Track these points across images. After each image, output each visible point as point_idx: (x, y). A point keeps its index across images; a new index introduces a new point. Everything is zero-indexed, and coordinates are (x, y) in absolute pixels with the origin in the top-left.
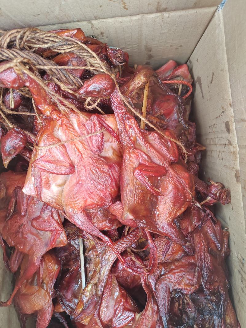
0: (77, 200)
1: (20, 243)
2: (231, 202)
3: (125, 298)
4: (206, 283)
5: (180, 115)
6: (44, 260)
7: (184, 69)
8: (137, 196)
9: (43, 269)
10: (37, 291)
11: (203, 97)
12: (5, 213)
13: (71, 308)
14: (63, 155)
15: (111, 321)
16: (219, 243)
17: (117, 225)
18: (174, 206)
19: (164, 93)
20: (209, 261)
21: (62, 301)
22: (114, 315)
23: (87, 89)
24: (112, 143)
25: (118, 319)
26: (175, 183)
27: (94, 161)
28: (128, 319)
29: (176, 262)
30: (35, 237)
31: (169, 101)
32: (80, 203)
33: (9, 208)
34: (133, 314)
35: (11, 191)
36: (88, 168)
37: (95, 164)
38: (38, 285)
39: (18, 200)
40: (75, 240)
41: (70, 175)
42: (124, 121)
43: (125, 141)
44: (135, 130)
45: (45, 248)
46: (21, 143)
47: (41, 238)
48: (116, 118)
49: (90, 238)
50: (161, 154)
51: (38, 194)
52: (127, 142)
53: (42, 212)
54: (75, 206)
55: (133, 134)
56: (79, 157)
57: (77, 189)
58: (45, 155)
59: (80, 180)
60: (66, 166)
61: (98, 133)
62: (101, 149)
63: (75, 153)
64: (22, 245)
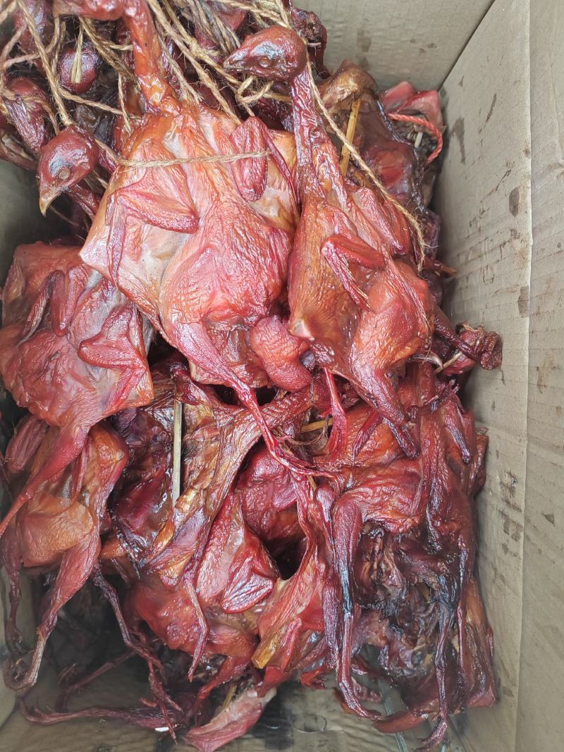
0: (195, 291)
1: (43, 398)
2: (502, 367)
3: (257, 549)
4: (435, 517)
5: (415, 184)
6: (93, 441)
7: (431, 98)
8: (322, 293)
9: (88, 460)
10: (68, 508)
11: (463, 160)
12: (17, 332)
13: (141, 547)
14: (179, 187)
15: (219, 597)
16: (467, 447)
17: (262, 380)
18: (392, 335)
19: (387, 136)
20: (445, 475)
21: (122, 532)
22: (229, 584)
23: (249, 51)
24: (280, 191)
25: (237, 593)
26: (398, 290)
27: (242, 212)
28: (258, 593)
29: (378, 468)
30: (80, 385)
31: (395, 152)
32: (201, 300)
33: (30, 318)
34: (271, 583)
35: (38, 281)
36: (229, 222)
37: (243, 217)
38: (70, 496)
39: (54, 298)
40: (164, 408)
41: (188, 236)
42: (312, 144)
43: (308, 186)
44: (332, 167)
45: (100, 411)
46: (86, 160)
47: (94, 387)
48: (296, 137)
49: (202, 399)
50: (376, 230)
51: (113, 266)
52: (312, 189)
53: (106, 325)
54: (188, 306)
55: (327, 176)
56: (212, 199)
57: (198, 265)
58: (141, 181)
59: (208, 246)
60: (182, 212)
61: (257, 156)
62: (258, 190)
63: (205, 189)
64: (48, 402)
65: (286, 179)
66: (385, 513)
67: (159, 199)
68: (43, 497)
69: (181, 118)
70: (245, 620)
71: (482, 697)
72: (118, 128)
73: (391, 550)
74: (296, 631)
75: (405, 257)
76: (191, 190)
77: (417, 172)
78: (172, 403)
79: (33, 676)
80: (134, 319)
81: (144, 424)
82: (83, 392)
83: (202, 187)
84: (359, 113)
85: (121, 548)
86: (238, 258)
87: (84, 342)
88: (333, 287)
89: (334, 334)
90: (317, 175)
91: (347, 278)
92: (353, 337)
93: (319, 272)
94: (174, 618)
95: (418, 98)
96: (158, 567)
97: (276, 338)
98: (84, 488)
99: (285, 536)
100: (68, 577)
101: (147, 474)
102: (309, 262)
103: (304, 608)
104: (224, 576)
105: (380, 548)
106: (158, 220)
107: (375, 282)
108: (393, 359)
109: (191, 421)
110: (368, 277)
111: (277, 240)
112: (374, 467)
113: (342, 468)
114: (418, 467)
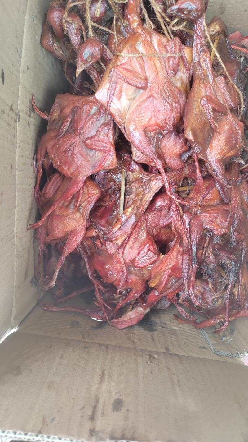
0: (143, 116)
1: (66, 163)
3: (151, 241)
4: (235, 231)
5: (240, 80)
6: (86, 184)
8: (199, 121)
9: (83, 193)
10: (73, 213)
12: (55, 134)
13: (104, 232)
14: (141, 67)
15: (133, 261)
18: (227, 144)
19: (229, 56)
20: (240, 214)
21: (95, 225)
22: (138, 255)
23: (180, 6)
24: (183, 74)
25: (142, 259)
26: (231, 125)
27: (167, 81)
28: (151, 260)
29: (212, 207)
30: (83, 158)
32: (145, 120)
33: (63, 127)
34: (157, 256)
35: (67, 111)
36: (162, 85)
37: (168, 84)
38: (74, 208)
39: (75, 118)
40: (117, 173)
41: (142, 91)
42: (200, 52)
43: (197, 72)
44: (208, 64)
45: (91, 170)
46: (99, 53)
47: (90, 160)
48: (194, 48)
49: (137, 169)
50: (224, 96)
51: (109, 101)
52: (199, 74)
53: (98, 131)
54: (139, 123)
55: (205, 68)
56: (155, 74)
57: (146, 104)
58: (125, 63)
59: (151, 96)
60: (142, 79)
61: (176, 55)
62: (175, 72)
63: (152, 69)
64: (67, 166)
65: (187, 69)
66: (213, 225)
67: (133, 72)
68: (61, 208)
69: (145, 35)
70: (142, 273)
71: (246, 311)
72: (110, 40)
73: (211, 247)
74: (168, 275)
75: (235, 111)
76: (146, 69)
77: (241, 75)
78: (121, 172)
79: (53, 283)
80: (111, 129)
81: (107, 181)
82: (84, 162)
83: (151, 68)
84: (218, 43)
85: (95, 232)
86: (164, 102)
87: (87, 138)
88: (204, 119)
89: (202, 140)
90: (201, 67)
91: (210, 115)
92: (209, 144)
93: (199, 111)
94: (112, 269)
95: (244, 39)
96: (113, 239)
97: (173, 144)
98: (80, 205)
99: (162, 240)
100: (71, 242)
101: (106, 203)
102: (195, 106)
103: (172, 266)
104: (136, 252)
105: (207, 245)
106: (131, 81)
107: (221, 120)
108: (225, 156)
109: (129, 180)
110: (218, 117)
111: (181, 97)
112: (209, 206)
113: (196, 205)
114: (229, 208)
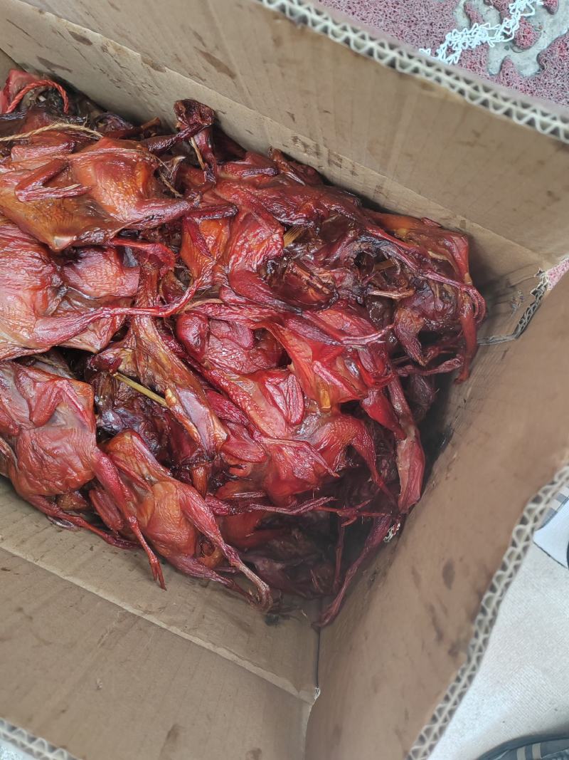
1: (64, 472)
6: (109, 452)
8: (48, 214)
9: (124, 462)
10: (154, 497)
11: (70, 71)
15: (288, 422)
16: (265, 168)
18: (118, 180)
21: (187, 465)
26: (91, 160)
32: (18, 309)
34: (292, 376)
38: (146, 490)
40: (119, 388)
45: (88, 433)
49: (115, 353)
53: (23, 393)
64: (70, 470)
66: (258, 253)
73: (317, 269)
74: (323, 369)
78: (117, 380)
80: (27, 371)
82: (71, 440)
87: (30, 417)
88: (51, 205)
89: (86, 222)
92: (103, 210)
93: (33, 210)
94: (290, 467)
98: (143, 477)
103: (311, 355)
104: (273, 411)
105: (308, 276)
107: (76, 175)
108: (138, 189)
109: (132, 373)
110: (70, 178)
112: (226, 246)
114: (244, 211)
